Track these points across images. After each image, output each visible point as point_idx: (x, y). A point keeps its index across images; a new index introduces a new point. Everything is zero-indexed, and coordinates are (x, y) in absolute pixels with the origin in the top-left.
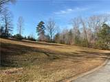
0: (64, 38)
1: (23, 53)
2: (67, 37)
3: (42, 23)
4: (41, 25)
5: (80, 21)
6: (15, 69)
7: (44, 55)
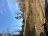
0: (22, 7)
4: (17, 18)
7: (30, 16)
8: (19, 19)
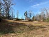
0: (37, 18)
1: (19, 26)
3: (26, 12)
7: (27, 27)
8: (25, 15)
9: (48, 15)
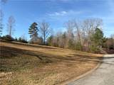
2: (61, 40)
3: (35, 24)
4: (34, 26)
5: (74, 25)
6: (3, 73)
7: (35, 59)
9: (79, 35)
